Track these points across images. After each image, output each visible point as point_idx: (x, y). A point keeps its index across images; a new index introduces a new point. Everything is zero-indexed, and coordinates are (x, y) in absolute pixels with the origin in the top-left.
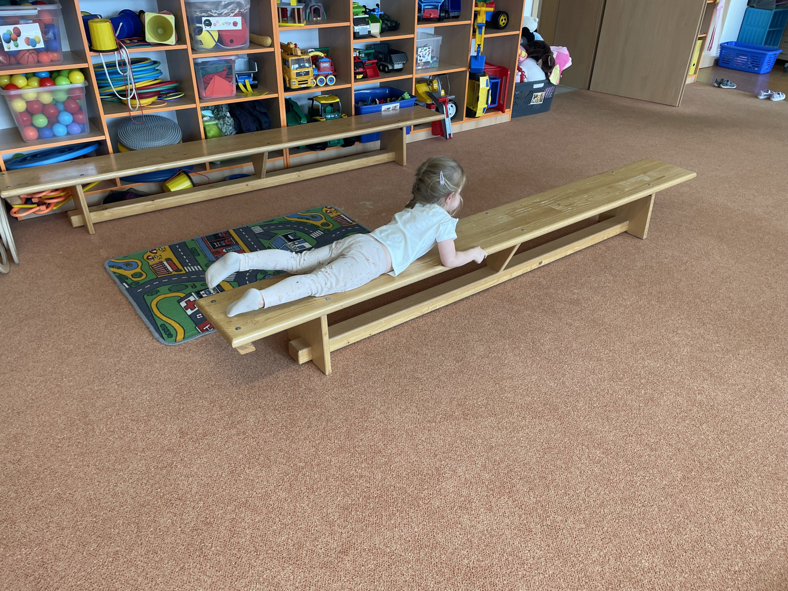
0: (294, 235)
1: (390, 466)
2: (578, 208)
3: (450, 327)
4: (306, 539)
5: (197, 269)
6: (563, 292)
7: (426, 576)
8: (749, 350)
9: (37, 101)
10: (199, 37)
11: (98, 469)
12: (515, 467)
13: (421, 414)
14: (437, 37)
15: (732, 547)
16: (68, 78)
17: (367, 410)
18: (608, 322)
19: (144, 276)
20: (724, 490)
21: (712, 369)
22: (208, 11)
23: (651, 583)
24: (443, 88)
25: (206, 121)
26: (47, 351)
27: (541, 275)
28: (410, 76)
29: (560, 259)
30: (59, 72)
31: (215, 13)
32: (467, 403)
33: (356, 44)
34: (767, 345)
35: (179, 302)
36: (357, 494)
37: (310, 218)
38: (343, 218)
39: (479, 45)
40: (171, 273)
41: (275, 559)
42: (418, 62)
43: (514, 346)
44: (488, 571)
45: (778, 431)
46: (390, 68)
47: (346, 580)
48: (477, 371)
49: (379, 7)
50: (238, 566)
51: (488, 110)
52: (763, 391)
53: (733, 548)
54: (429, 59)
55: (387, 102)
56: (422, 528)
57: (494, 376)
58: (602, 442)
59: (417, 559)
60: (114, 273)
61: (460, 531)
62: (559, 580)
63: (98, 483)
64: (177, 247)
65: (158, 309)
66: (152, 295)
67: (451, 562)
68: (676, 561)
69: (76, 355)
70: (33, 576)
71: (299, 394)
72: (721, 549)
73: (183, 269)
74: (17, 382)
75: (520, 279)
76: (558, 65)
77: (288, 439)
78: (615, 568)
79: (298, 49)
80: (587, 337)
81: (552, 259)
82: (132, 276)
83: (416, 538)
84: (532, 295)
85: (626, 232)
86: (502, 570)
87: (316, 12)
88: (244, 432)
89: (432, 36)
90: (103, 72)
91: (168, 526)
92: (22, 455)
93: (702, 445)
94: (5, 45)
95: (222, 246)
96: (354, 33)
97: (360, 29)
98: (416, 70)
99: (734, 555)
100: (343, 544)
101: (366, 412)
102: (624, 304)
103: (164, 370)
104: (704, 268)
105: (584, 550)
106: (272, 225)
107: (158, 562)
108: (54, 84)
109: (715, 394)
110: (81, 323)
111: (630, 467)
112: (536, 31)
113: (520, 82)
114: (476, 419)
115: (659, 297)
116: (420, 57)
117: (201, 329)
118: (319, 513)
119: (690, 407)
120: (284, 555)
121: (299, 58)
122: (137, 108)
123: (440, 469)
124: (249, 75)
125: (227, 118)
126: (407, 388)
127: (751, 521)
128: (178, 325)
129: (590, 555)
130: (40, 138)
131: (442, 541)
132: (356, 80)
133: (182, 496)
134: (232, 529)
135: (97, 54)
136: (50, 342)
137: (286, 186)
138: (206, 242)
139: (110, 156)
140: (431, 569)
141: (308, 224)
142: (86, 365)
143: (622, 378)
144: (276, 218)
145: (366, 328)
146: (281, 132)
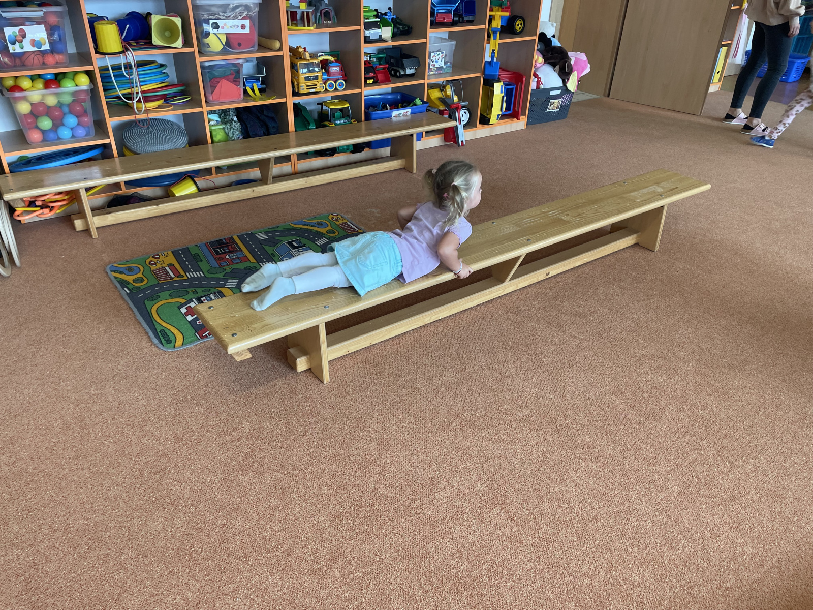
0: (298, 242)
1: (384, 476)
2: (587, 219)
3: (452, 337)
4: (295, 546)
5: (199, 275)
6: (569, 303)
7: (414, 585)
8: (756, 366)
9: (42, 103)
10: (207, 40)
11: (92, 473)
12: (509, 479)
13: (418, 425)
14: (450, 41)
15: (725, 563)
16: (73, 80)
17: (364, 419)
18: (614, 335)
19: (146, 281)
20: (721, 507)
21: (717, 385)
22: (215, 14)
23: (641, 597)
24: (456, 94)
25: (213, 125)
26: (45, 355)
27: (548, 286)
28: (422, 82)
29: (569, 270)
30: (64, 75)
31: (223, 16)
32: (465, 414)
33: (367, 48)
34: (776, 361)
35: (180, 308)
36: (350, 503)
37: (316, 225)
38: (350, 226)
39: (494, 51)
40: (173, 278)
41: (264, 565)
42: (431, 67)
43: (515, 357)
44: (476, 581)
45: (780, 448)
46: (402, 73)
47: (333, 587)
48: (477, 381)
49: (391, 11)
50: (227, 571)
51: (502, 117)
52: (768, 407)
54: (442, 64)
55: (398, 108)
56: (413, 538)
57: (494, 387)
58: (599, 456)
59: (406, 568)
60: (116, 278)
61: (450, 542)
62: (547, 592)
63: (92, 486)
64: (180, 252)
65: (158, 315)
66: (153, 300)
67: (440, 572)
68: (667, 576)
69: (74, 360)
71: (296, 402)
72: (714, 565)
73: (184, 275)
74: (15, 385)
75: (527, 291)
76: (576, 72)
78: (605, 581)
79: (307, 53)
80: (591, 349)
81: (561, 271)
82: (133, 281)
83: (406, 547)
84: (537, 306)
85: (636, 244)
86: (491, 581)
87: (327, 15)
88: (239, 438)
89: (444, 41)
90: (109, 75)
91: (159, 531)
92: (17, 457)
93: (701, 461)
94: (10, 46)
95: (225, 252)
96: (365, 37)
97: (371, 33)
98: (428, 75)
99: (727, 572)
100: (332, 552)
101: (363, 421)
102: (631, 317)
103: (161, 375)
104: (716, 282)
105: (574, 562)
106: (278, 231)
107: (148, 565)
108: (59, 86)
109: (718, 410)
110: (81, 327)
111: (627, 481)
112: (554, 36)
115: (667, 311)
116: (433, 62)
117: (201, 335)
118: (311, 521)
119: (691, 423)
120: (273, 561)
121: (308, 62)
122: (143, 111)
123: (433, 479)
124: (257, 79)
125: (234, 123)
126: (405, 398)
127: (747, 538)
128: (177, 331)
129: (580, 568)
130: (44, 140)
131: (432, 551)
132: (366, 85)
133: (174, 501)
134: (223, 535)
135: (102, 56)
136: (49, 346)
137: (293, 192)
138: (209, 248)
139: (115, 160)
140: (419, 578)
141: (313, 231)
142: (84, 369)
143: (624, 392)
144: (281, 224)
145: (367, 337)
146: (289, 138)
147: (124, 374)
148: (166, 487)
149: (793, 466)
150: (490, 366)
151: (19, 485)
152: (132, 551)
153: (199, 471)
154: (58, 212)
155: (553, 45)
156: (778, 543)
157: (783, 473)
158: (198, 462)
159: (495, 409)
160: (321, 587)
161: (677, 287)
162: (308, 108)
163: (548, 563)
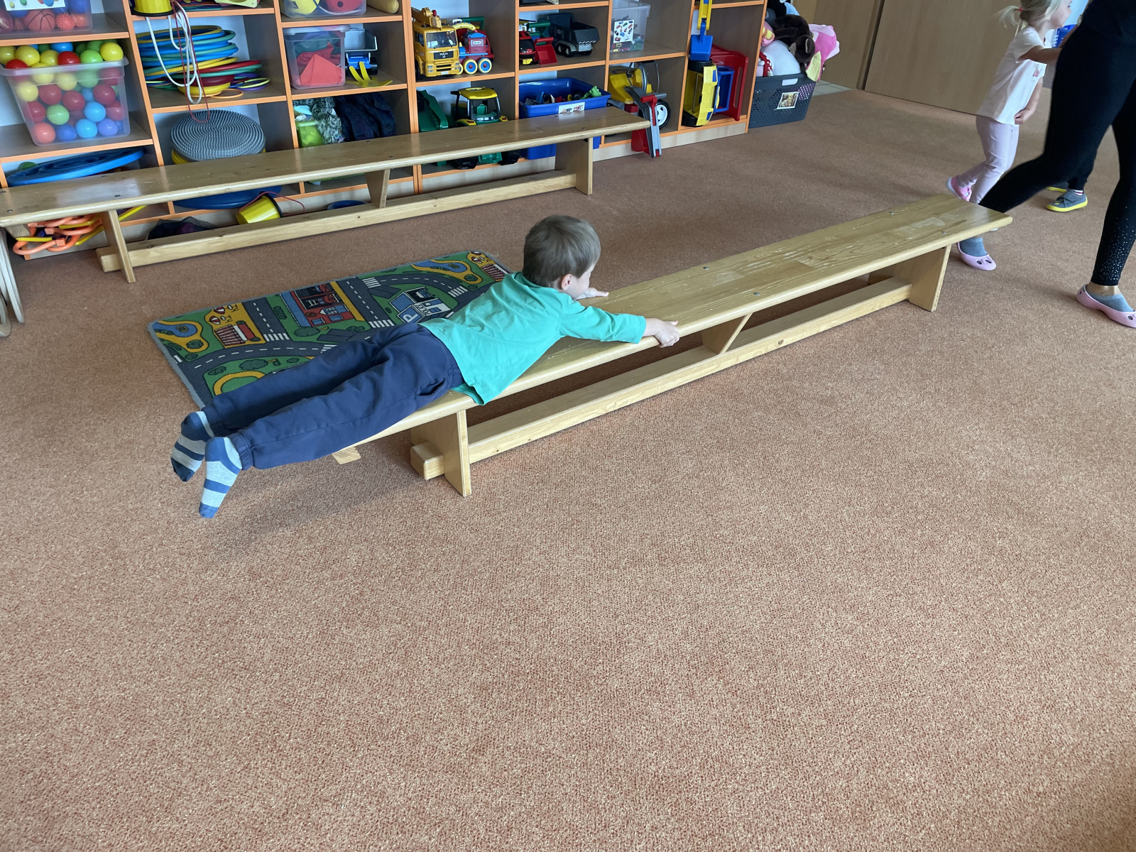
0: (425, 292)
1: (551, 630)
2: (839, 264)
3: (645, 431)
4: (425, 730)
5: (282, 338)
6: (812, 385)
7: (595, 788)
9: (54, 86)
11: (130, 622)
12: (729, 636)
13: (598, 557)
14: (642, 5)
15: (1035, 758)
16: (100, 52)
17: (521, 549)
18: (875, 431)
20: (1029, 677)
21: (1021, 503)
23: (917, 805)
24: (649, 82)
25: (301, 121)
26: (61, 452)
27: (781, 359)
28: (601, 63)
29: (810, 337)
30: (86, 44)
32: (666, 542)
33: (524, 13)
36: (502, 669)
37: (449, 268)
38: (496, 269)
39: (704, 20)
40: (244, 342)
41: (380, 757)
42: (615, 42)
43: (736, 461)
44: (684, 782)
46: (573, 49)
47: (480, 791)
48: (681, 495)
50: (327, 766)
51: (714, 116)
53: (1037, 759)
54: (631, 39)
55: (566, 101)
56: (593, 719)
57: (705, 504)
58: (856, 603)
59: (583, 763)
60: (162, 340)
61: (646, 725)
62: (785, 798)
63: (130, 643)
64: (255, 304)
66: (216, 374)
67: (632, 769)
68: (954, 776)
69: (103, 458)
70: (32, 774)
71: (424, 523)
72: (1019, 760)
73: (261, 337)
74: (17, 494)
75: (750, 366)
76: (819, 53)
77: (405, 586)
78: (866, 783)
79: (437, 19)
81: (798, 338)
82: (188, 345)
83: (584, 733)
84: (766, 388)
85: (906, 301)
86: (704, 782)
88: (341, 575)
89: (635, 4)
90: (151, 46)
91: (228, 707)
92: (21, 599)
93: (1000, 611)
95: (320, 306)
98: (611, 54)
99: (1039, 771)
100: (478, 740)
101: (519, 550)
102: (899, 405)
104: (1018, 356)
105: (822, 756)
106: (394, 276)
107: (212, 757)
108: (79, 61)
109: (1023, 539)
110: (111, 411)
111: (895, 639)
113: (763, 76)
114: (676, 566)
115: (950, 397)
116: (617, 34)
118: (446, 694)
119: (986, 557)
120: (393, 753)
121: (439, 31)
122: (200, 99)
123: (621, 635)
124: (365, 56)
125: (330, 116)
126: (580, 518)
127: (1066, 722)
129: (831, 764)
130: (57, 140)
131: (620, 738)
132: (521, 68)
133: (250, 665)
134: (320, 714)
135: (142, 18)
136: (65, 438)
137: (415, 220)
139: (159, 169)
140: (603, 777)
141: (446, 276)
142: (118, 472)
143: (890, 513)
144: (400, 266)
145: (524, 430)
146: (410, 141)
148: (238, 644)
150: (700, 474)
151: (24, 639)
152: (189, 737)
153: (285, 622)
154: (77, 243)
155: (788, 13)
157: (1115, 629)
158: (283, 609)
160: (462, 789)
161: (963, 363)
162: (438, 99)
163: (786, 757)
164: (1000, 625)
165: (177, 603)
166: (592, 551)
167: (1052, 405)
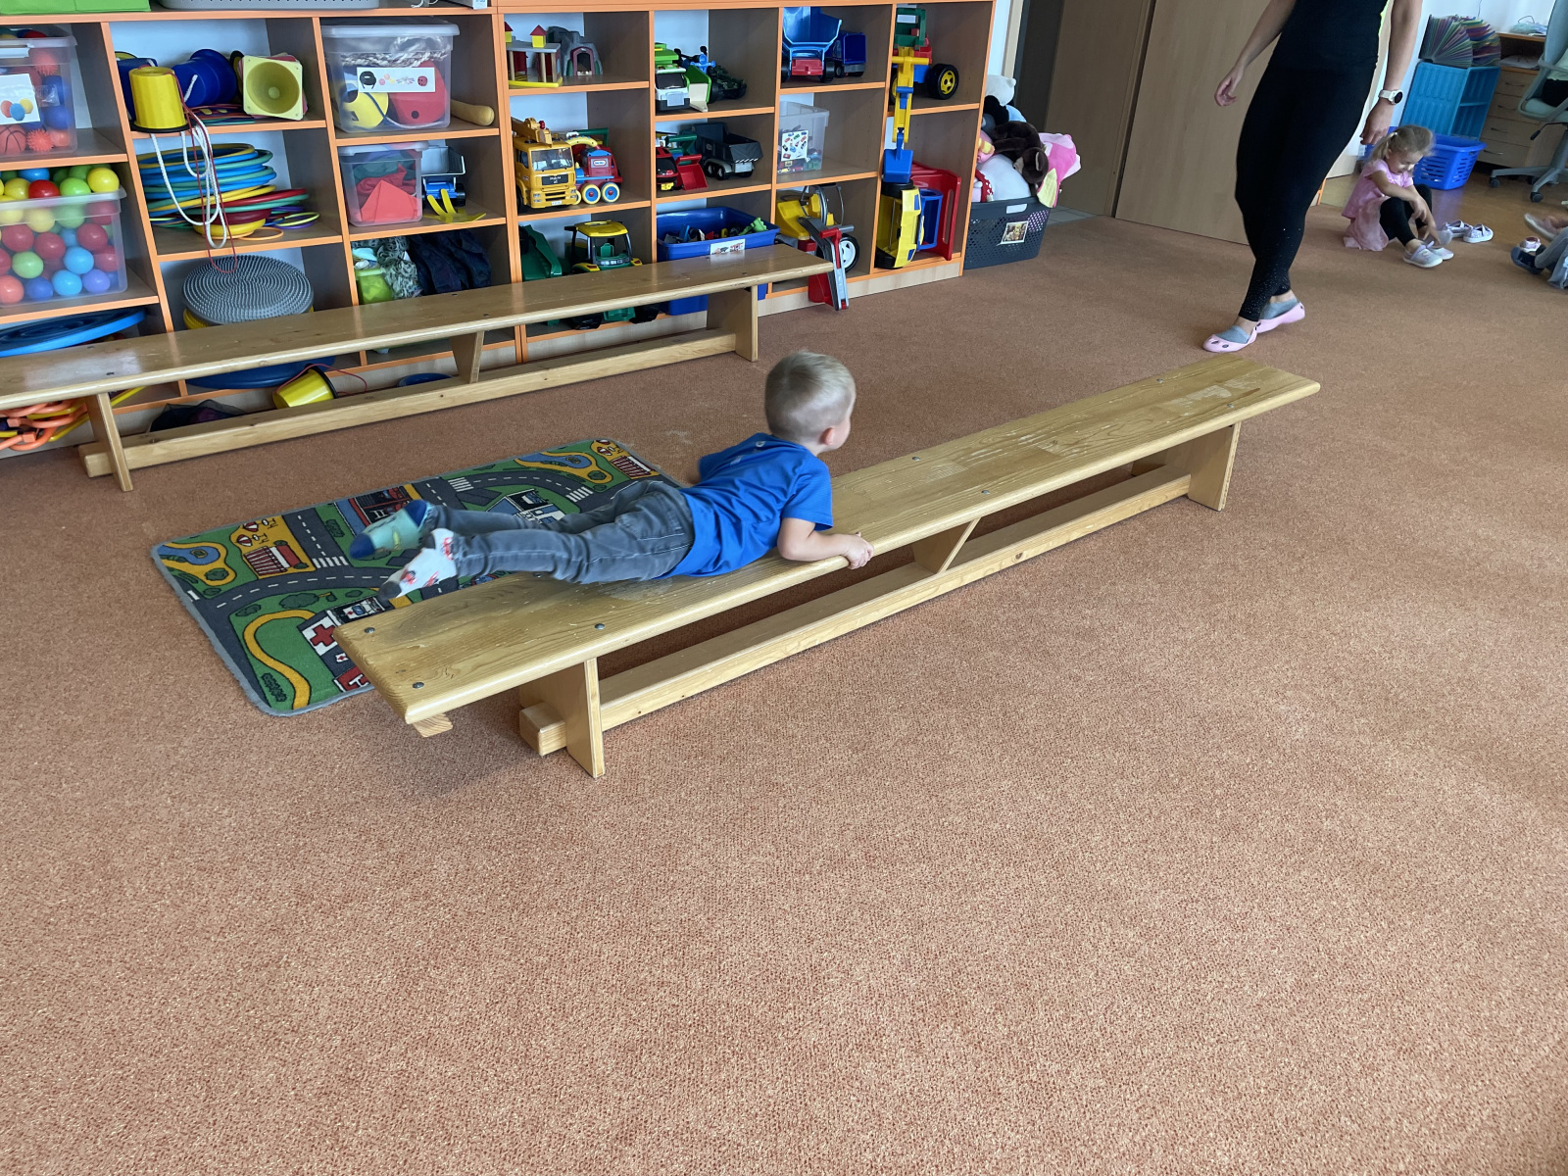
0: (533, 495)
1: (720, 962)
2: (1094, 450)
3: (841, 680)
4: (548, 1111)
5: (338, 564)
6: (1064, 613)
9: (23, 227)
10: (350, 106)
12: (967, 964)
13: (783, 858)
14: (819, 111)
15: (1392, 1123)
16: (87, 181)
17: (675, 849)
18: (1151, 674)
19: (232, 576)
20: (1377, 1010)
22: (368, 55)
24: (830, 211)
25: (362, 269)
27: (1020, 579)
28: (766, 187)
29: (1058, 548)
30: (68, 171)
31: (383, 59)
32: (875, 835)
33: (661, 124)
34: (1459, 720)
35: (301, 628)
36: (653, 1020)
37: (567, 462)
38: (633, 463)
39: (901, 129)
40: (286, 570)
41: (485, 1153)
42: (783, 159)
43: (966, 720)
45: (1480, 891)
46: (728, 170)
48: (894, 769)
49: (705, 53)
50: (410, 1168)
51: (918, 254)
53: (1394, 1125)
54: (804, 155)
55: (720, 237)
56: (783, 1088)
57: (927, 780)
58: (1138, 914)
59: (771, 1151)
60: (171, 569)
61: (857, 1094)
63: (129, 998)
64: (299, 517)
65: (258, 643)
66: (246, 615)
67: (840, 1158)
68: (1283, 1153)
69: (89, 737)
71: (539, 816)
72: (1371, 1128)
73: (309, 563)
75: (980, 588)
76: (1054, 170)
77: (515, 906)
78: (1164, 1167)
79: (546, 132)
80: (1110, 702)
81: (1043, 549)
82: (207, 575)
83: (771, 1109)
84: (1003, 618)
85: (1185, 496)
87: (583, 60)
88: (426, 892)
89: (809, 110)
90: (157, 171)
91: (269, 1087)
96: (657, 102)
97: (670, 95)
98: (778, 175)
100: (623, 1123)
101: (673, 852)
102: (1182, 638)
103: (267, 766)
105: (1102, 1130)
106: (492, 475)
107: (248, 1160)
108: (58, 193)
109: (1358, 818)
110: (100, 670)
111: (1194, 963)
112: (1011, 103)
113: (981, 202)
114: (891, 867)
115: (1249, 626)
116: (786, 150)
117: (345, 684)
118: (577, 1059)
119: (1310, 844)
120: (505, 1145)
121: (549, 148)
122: (224, 241)
123: (818, 968)
124: (449, 181)
125: (403, 264)
126: (755, 804)
128: (297, 675)
129: (1114, 1141)
130: (26, 298)
131: (821, 1115)
132: (660, 194)
133: (299, 1026)
134: (400, 1093)
135: (146, 136)
136: (36, 710)
137: (519, 399)
138: (357, 510)
139: (167, 337)
140: (799, 1171)
141: (562, 474)
143: (1178, 786)
144: (499, 461)
145: (676, 683)
146: (510, 293)
147: (192, 765)
148: (281, 995)
149: (1507, 926)
150: (919, 738)
152: (214, 1130)
153: (348, 962)
155: (1010, 119)
156: (1490, 1080)
157: (1489, 939)
158: (346, 943)
159: (931, 823)
162: (547, 237)
163: (1052, 1134)
164: (1335, 939)
165: (196, 939)
166: (773, 850)
167: (1386, 634)
